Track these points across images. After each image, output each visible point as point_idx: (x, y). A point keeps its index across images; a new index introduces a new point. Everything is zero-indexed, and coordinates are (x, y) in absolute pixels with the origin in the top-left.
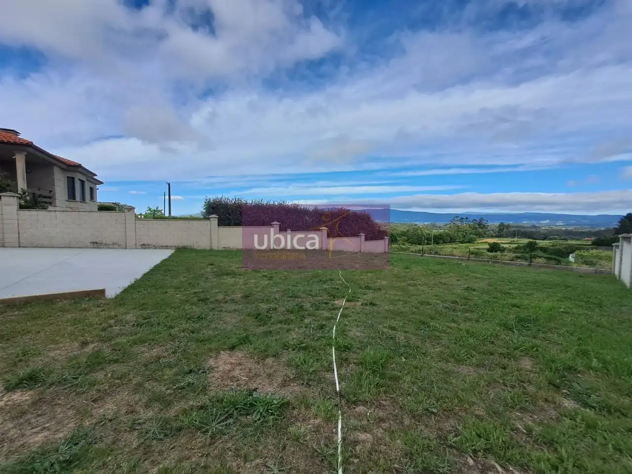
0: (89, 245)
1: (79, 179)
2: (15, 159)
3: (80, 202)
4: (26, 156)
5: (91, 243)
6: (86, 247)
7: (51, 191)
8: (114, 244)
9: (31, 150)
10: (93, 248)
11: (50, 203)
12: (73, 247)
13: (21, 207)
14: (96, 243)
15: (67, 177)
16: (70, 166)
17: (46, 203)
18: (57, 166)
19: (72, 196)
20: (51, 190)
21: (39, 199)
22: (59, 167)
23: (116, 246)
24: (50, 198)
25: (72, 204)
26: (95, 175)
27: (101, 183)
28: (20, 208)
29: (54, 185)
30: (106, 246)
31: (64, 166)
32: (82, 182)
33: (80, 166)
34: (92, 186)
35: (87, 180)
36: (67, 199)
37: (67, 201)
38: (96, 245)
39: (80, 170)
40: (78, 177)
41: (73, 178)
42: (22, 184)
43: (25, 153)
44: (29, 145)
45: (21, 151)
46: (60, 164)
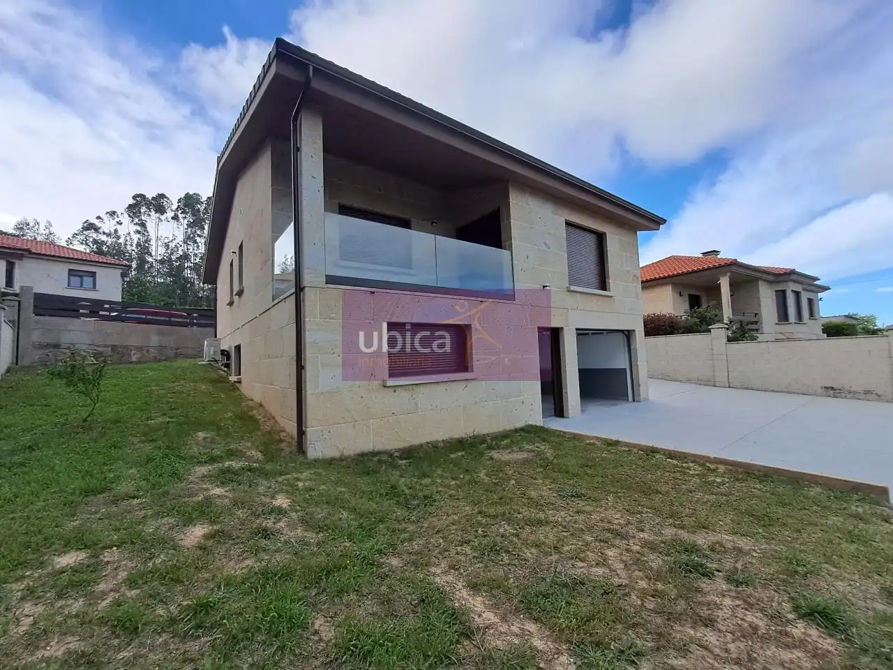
0: (820, 391)
1: (793, 291)
2: (720, 283)
3: (795, 323)
4: (729, 277)
5: (822, 387)
6: (815, 395)
7: (756, 314)
8: (867, 392)
9: (734, 268)
10: (825, 396)
11: (757, 330)
12: (794, 393)
13: (730, 340)
14: (832, 388)
15: (776, 291)
16: (780, 275)
17: (752, 330)
18: (762, 279)
19: (783, 316)
20: (756, 312)
21: (747, 327)
22: (765, 280)
23: (869, 396)
24: (756, 323)
25: (785, 328)
26: (817, 279)
27: (825, 289)
28: (728, 341)
29: (760, 306)
30: (852, 394)
31: (771, 278)
32: (797, 294)
33: (793, 272)
34: (811, 295)
35: (803, 290)
36: (777, 322)
37: (777, 324)
38: (832, 391)
39: (793, 277)
40: (790, 287)
41: (784, 292)
42: (727, 312)
43: (729, 274)
44: (734, 263)
45: (724, 274)
46: (765, 276)
